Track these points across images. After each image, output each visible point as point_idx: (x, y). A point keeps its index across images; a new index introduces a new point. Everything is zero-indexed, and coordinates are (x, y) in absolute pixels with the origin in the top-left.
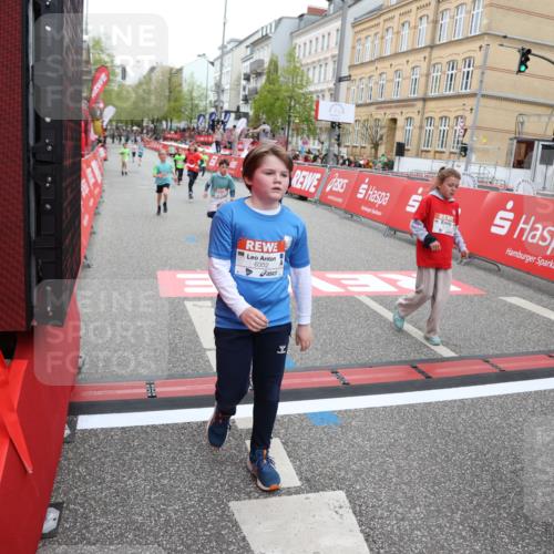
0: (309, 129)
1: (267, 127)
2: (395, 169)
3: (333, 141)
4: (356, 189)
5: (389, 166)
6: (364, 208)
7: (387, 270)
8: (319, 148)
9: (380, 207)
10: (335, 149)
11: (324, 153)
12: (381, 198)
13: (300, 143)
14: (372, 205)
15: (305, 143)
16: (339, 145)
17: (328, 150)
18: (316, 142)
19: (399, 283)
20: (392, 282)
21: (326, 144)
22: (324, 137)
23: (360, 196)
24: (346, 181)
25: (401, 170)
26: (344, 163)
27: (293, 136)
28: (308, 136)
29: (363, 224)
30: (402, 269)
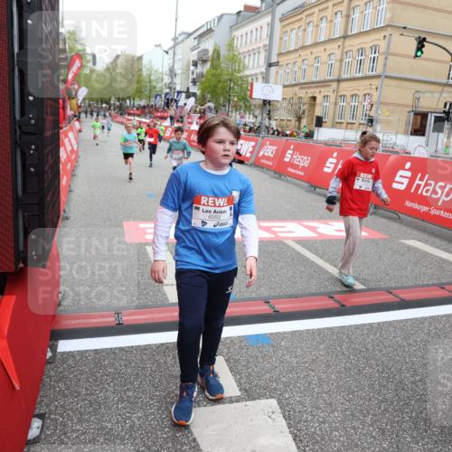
0: (246, 106)
1: (211, 105)
2: (315, 138)
3: (265, 115)
4: (283, 154)
5: (309, 135)
6: (290, 170)
7: (308, 219)
8: (254, 121)
9: (303, 169)
10: (266, 122)
11: (257, 125)
12: (304, 161)
13: (238, 117)
14: (296, 167)
15: (242, 117)
16: (270, 119)
17: (261, 123)
18: (251, 116)
19: (318, 230)
20: (313, 229)
21: (259, 118)
22: (257, 112)
23: (287, 160)
24: (275, 148)
25: (320, 139)
26: (273, 134)
27: (232, 111)
28: (245, 111)
29: (289, 182)
30: (321, 218)
